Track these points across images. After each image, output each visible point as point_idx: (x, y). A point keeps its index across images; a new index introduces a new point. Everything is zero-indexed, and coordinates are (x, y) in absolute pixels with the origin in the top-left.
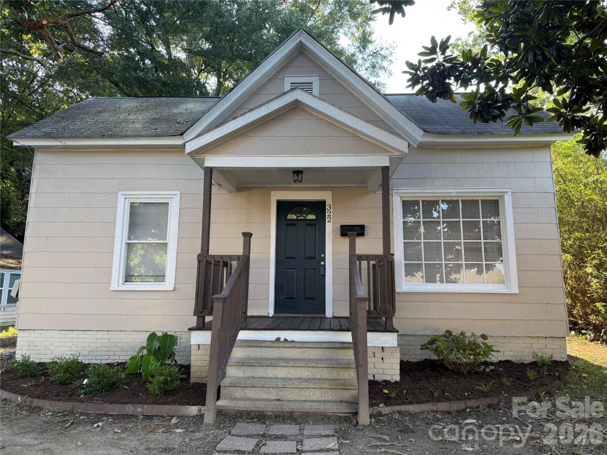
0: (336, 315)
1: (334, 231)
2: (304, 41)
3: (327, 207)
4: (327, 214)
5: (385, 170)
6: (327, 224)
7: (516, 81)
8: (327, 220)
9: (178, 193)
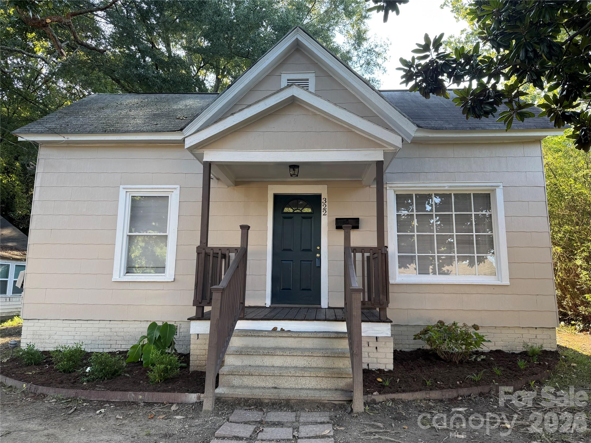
0: (331, 306)
1: (329, 224)
2: (300, 38)
3: (323, 201)
4: (322, 208)
5: (379, 164)
6: (323, 217)
7: (507, 78)
8: (322, 213)
9: (178, 186)
